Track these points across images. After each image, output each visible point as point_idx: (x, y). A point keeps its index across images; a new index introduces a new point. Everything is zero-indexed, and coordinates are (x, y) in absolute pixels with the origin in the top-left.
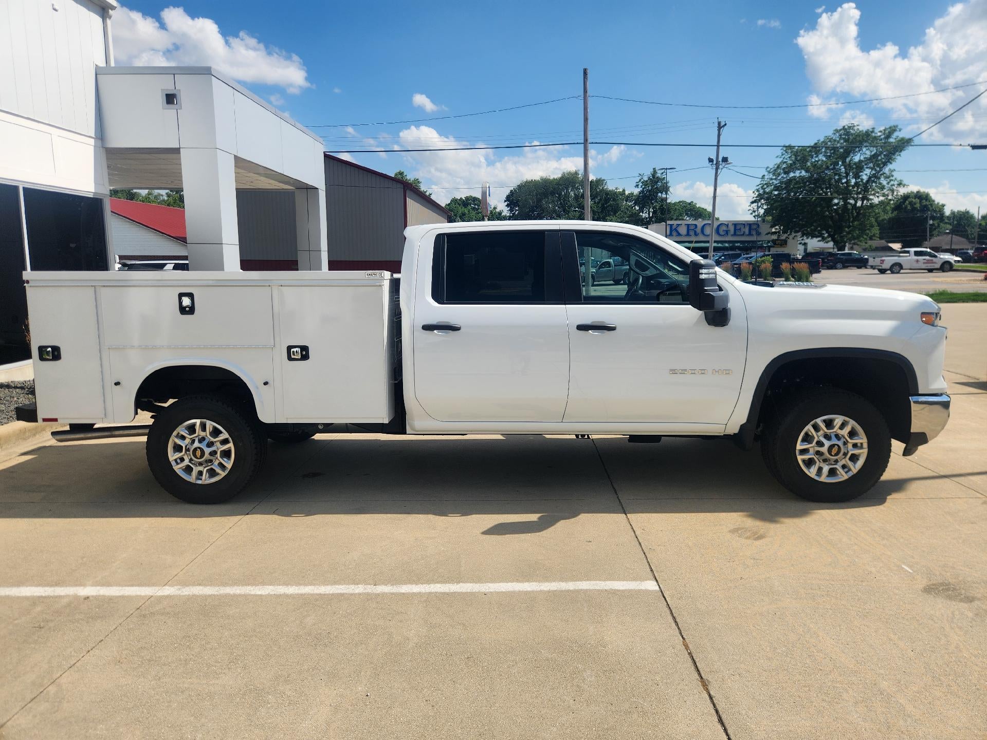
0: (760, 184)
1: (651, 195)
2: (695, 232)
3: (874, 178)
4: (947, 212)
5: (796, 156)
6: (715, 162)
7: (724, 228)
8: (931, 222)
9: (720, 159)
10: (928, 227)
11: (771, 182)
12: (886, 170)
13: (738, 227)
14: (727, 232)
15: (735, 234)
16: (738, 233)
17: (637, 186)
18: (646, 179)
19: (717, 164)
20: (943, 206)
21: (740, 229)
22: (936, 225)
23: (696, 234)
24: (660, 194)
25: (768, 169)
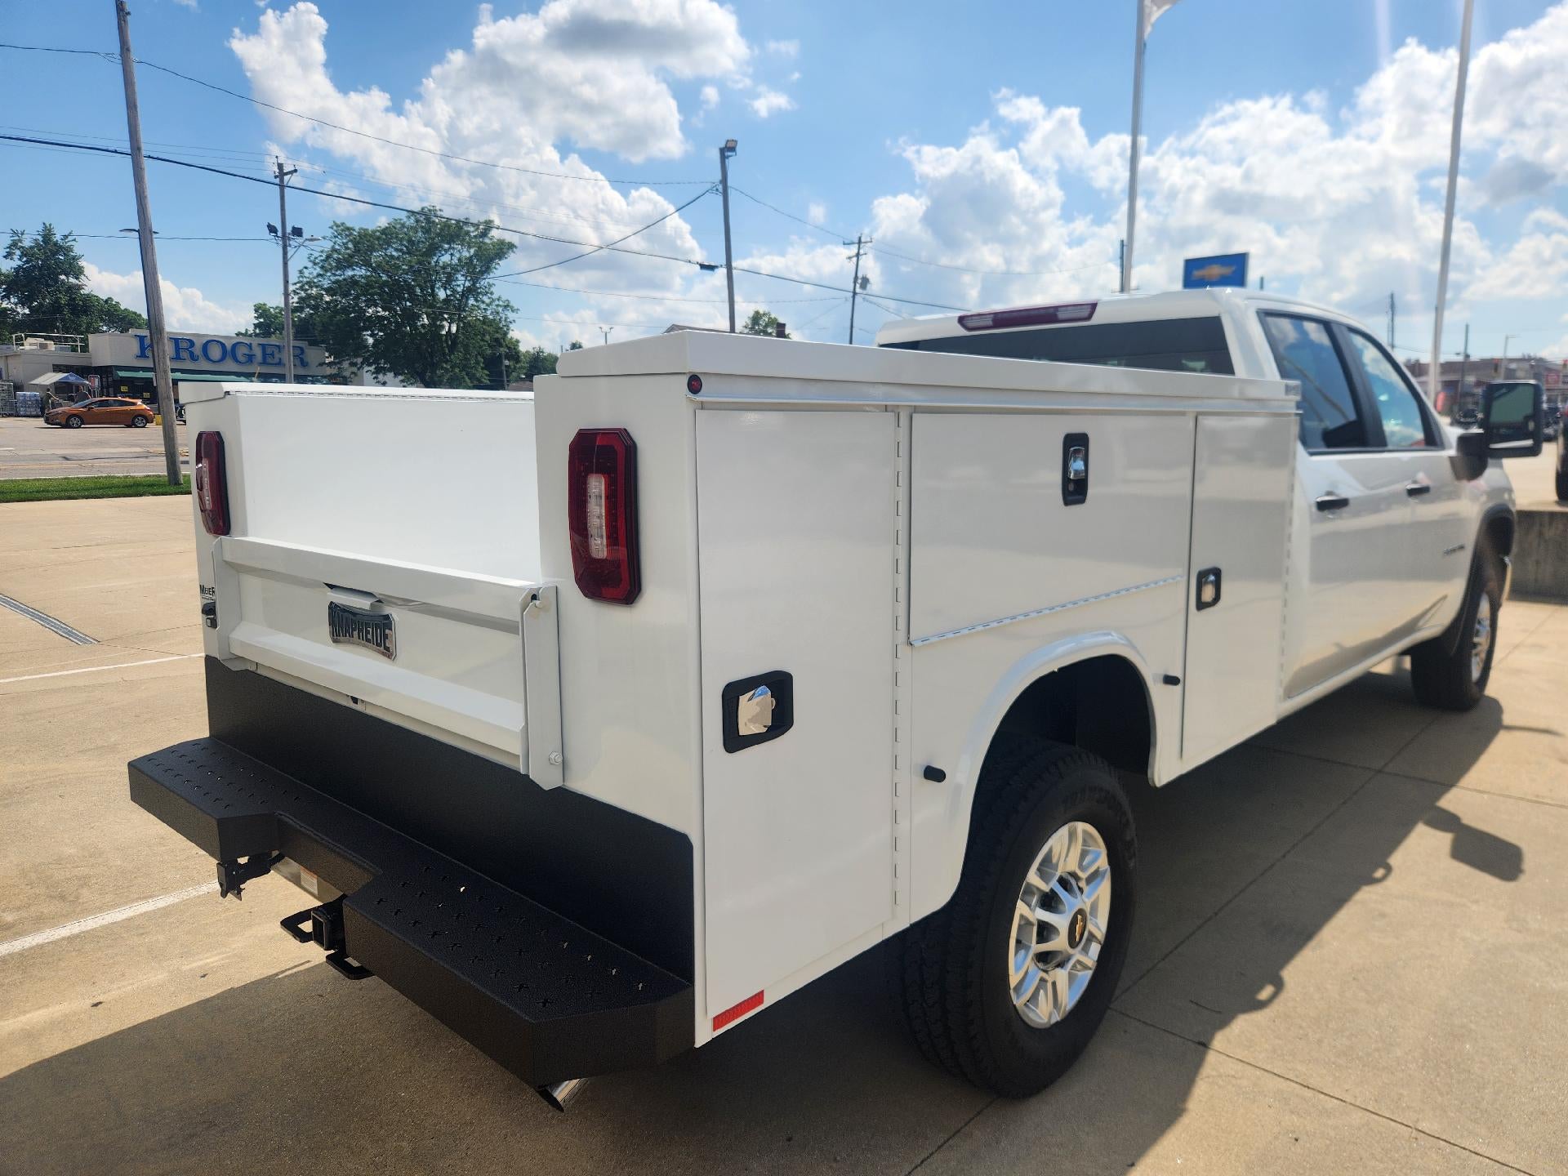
0: (298, 282)
1: (42, 276)
2: (192, 354)
3: (471, 291)
4: (522, 348)
5: (356, 244)
6: (280, 234)
7: (245, 350)
8: (507, 362)
9: (289, 230)
10: (504, 368)
11: (315, 280)
12: (483, 283)
13: (269, 351)
14: (250, 358)
15: (264, 363)
16: (269, 360)
17: (8, 256)
18: (27, 243)
19: (284, 236)
20: (518, 341)
21: (272, 355)
22: (512, 367)
23: (193, 358)
24: (63, 277)
25: (312, 259)
